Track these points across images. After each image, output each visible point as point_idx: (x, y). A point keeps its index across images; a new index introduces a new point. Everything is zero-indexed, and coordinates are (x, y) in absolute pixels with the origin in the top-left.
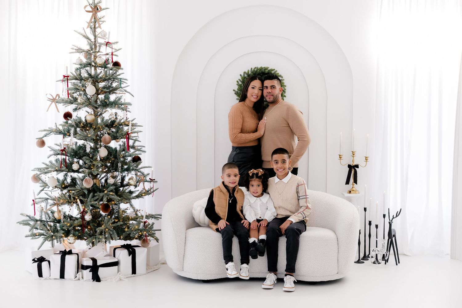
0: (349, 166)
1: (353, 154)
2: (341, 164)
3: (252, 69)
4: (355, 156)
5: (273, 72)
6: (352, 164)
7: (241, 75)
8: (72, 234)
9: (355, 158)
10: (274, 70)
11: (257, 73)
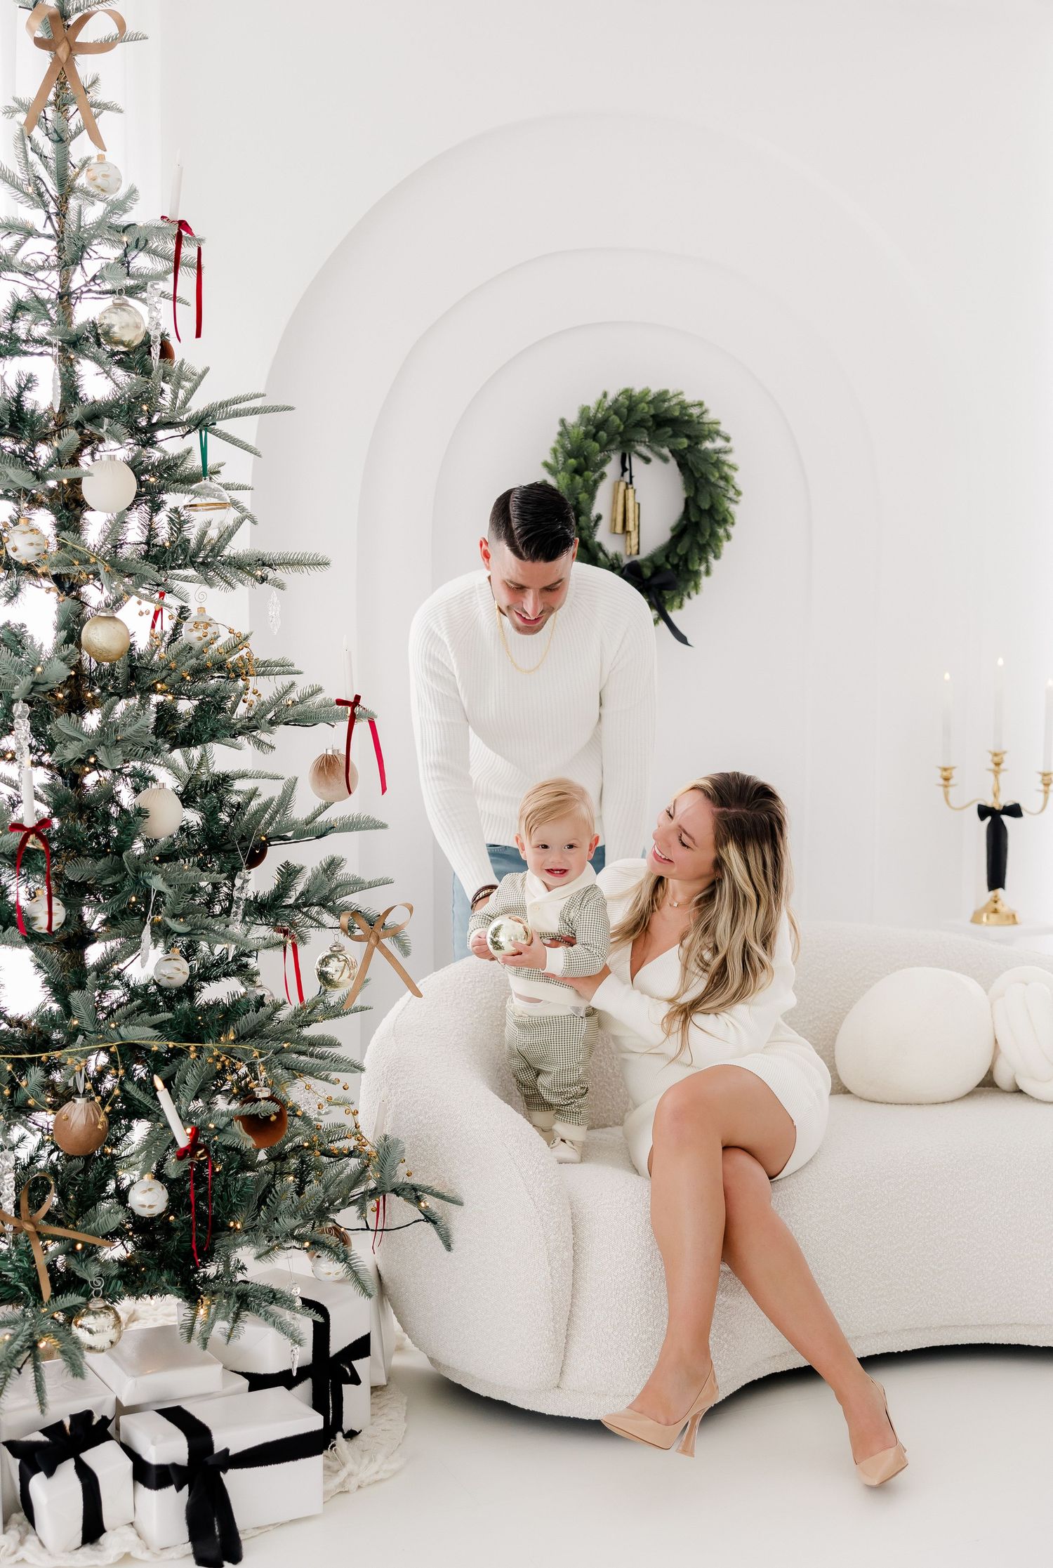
0: (984, 812)
1: (997, 764)
2: (947, 800)
3: (605, 395)
4: (1005, 770)
5: (695, 411)
6: (990, 802)
7: (563, 422)
8: (97, 1294)
9: (1002, 776)
10: (700, 404)
11: (637, 417)
